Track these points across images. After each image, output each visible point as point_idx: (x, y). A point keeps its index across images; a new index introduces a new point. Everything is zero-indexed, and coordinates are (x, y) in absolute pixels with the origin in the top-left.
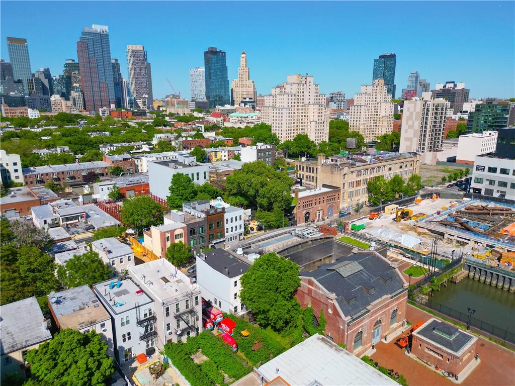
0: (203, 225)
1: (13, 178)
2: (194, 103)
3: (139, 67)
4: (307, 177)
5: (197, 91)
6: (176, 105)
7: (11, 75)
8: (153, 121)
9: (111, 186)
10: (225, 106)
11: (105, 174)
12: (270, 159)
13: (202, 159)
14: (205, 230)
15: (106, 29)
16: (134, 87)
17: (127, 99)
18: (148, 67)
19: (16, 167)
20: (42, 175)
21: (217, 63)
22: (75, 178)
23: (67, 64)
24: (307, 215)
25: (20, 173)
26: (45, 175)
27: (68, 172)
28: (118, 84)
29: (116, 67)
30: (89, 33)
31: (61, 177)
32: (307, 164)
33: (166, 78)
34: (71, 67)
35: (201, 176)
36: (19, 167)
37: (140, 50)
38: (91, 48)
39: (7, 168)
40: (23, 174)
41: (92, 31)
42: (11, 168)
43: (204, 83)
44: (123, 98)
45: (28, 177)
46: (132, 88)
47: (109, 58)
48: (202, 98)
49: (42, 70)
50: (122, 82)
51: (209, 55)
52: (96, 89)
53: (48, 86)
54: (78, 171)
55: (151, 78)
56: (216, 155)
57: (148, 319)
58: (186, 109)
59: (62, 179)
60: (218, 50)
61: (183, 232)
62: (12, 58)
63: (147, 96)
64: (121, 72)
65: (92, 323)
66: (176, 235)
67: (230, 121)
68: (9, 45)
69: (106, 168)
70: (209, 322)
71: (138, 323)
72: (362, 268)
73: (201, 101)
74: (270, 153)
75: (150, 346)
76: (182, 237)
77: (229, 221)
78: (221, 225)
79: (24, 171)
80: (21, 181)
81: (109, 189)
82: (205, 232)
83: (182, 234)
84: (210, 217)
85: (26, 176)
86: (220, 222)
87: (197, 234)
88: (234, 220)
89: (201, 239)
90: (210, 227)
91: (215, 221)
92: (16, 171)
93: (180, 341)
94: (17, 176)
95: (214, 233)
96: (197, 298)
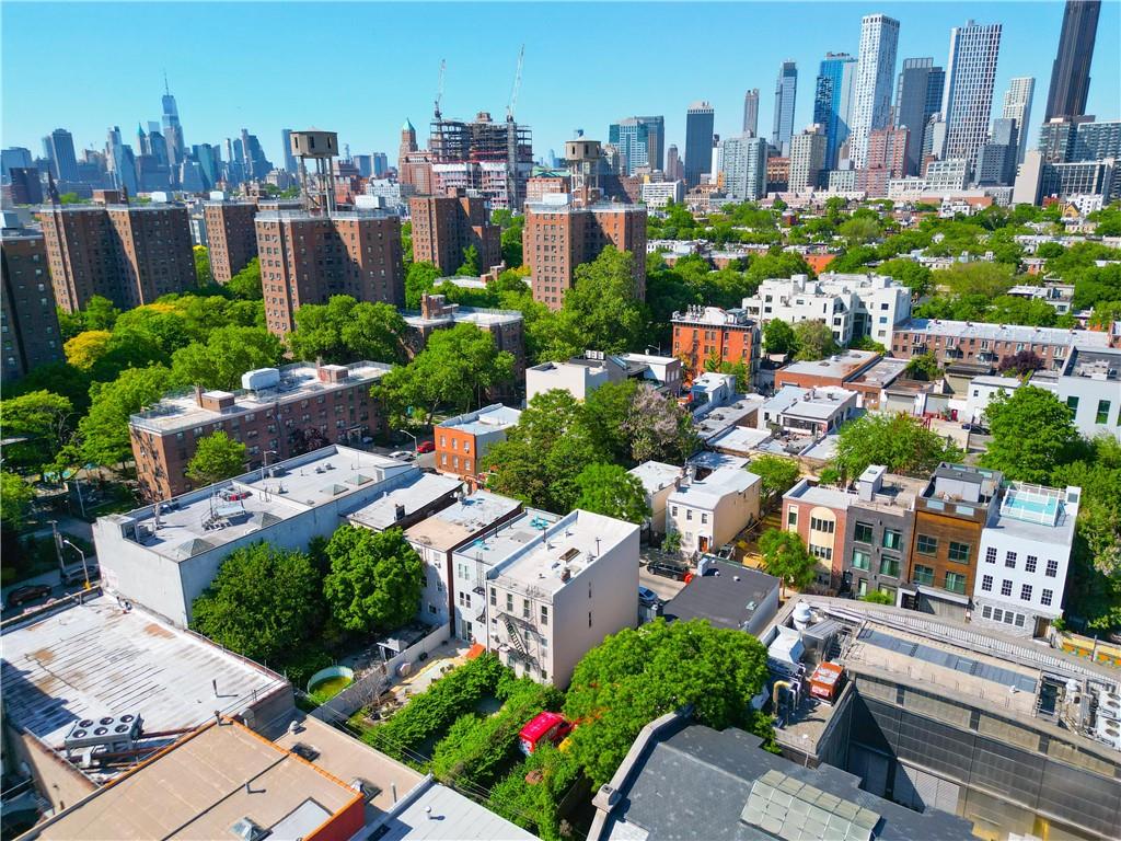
0: (899, 528)
1: (875, 336)
14: (903, 545)
19: (884, 313)
20: (931, 337)
22: (996, 360)
25: (889, 327)
26: (934, 339)
27: (985, 342)
31: (966, 349)
36: (890, 314)
39: (870, 312)
40: (894, 329)
42: (876, 313)
45: (902, 336)
54: (1007, 343)
59: (966, 355)
61: (834, 520)
65: (428, 544)
66: (813, 519)
71: (477, 588)
76: (831, 531)
77: (1001, 557)
78: (963, 557)
79: (897, 326)
80: (887, 343)
81: (992, 395)
82: (901, 550)
83: (832, 523)
84: (928, 517)
85: (897, 334)
86: (964, 548)
87: (878, 544)
88: (1021, 562)
89: (887, 564)
90: (925, 544)
91: (942, 534)
92: (883, 320)
93: (511, 668)
94: (882, 332)
95: (934, 567)
96: (544, 610)
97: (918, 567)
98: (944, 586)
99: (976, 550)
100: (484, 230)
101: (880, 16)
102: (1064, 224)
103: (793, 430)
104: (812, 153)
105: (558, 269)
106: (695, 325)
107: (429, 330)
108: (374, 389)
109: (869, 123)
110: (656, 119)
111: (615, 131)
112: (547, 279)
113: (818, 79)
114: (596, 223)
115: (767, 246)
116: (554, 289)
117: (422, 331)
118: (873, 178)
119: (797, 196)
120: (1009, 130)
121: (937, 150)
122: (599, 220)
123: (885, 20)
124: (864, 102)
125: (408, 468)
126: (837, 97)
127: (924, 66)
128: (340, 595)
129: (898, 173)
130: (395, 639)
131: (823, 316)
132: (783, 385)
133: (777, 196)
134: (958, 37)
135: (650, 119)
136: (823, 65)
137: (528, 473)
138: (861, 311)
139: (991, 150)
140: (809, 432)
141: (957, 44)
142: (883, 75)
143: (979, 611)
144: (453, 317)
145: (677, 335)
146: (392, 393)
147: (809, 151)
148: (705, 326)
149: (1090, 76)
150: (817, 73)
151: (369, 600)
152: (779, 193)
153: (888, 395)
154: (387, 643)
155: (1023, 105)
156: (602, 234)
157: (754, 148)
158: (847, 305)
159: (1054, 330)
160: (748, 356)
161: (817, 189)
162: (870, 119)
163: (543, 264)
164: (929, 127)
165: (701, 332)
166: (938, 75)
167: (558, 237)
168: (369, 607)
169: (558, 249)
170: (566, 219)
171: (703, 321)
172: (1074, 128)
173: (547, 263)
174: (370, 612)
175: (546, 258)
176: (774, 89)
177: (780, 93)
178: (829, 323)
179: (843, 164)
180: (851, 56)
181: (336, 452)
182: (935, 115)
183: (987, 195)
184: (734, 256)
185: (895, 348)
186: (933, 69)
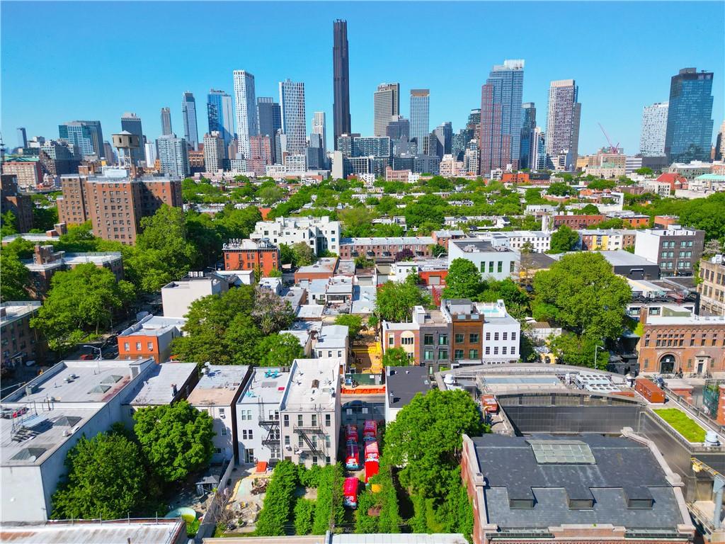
0: (445, 333)
1: (330, 248)
2: (641, 159)
3: (564, 110)
4: (717, 294)
5: (651, 141)
6: (602, 162)
7: (407, 134)
8: (548, 187)
9: (410, 268)
10: (692, 162)
11: (425, 254)
12: (689, 254)
13: (568, 245)
14: (448, 341)
15: (521, 65)
16: (552, 139)
17: (536, 156)
18: (577, 110)
19: (333, 236)
20: (358, 247)
21: (693, 92)
22: (390, 255)
23: (472, 115)
24: (668, 360)
25: (337, 243)
26: (360, 248)
27: (384, 247)
28: (527, 137)
29: (531, 113)
30: (499, 73)
31: (376, 251)
32: (719, 270)
33: (599, 124)
34: (475, 118)
35: (506, 267)
36: (336, 236)
37: (569, 87)
38: (498, 92)
39: (326, 236)
40: (340, 244)
41: (504, 69)
42: (329, 236)
43: (664, 127)
44: (531, 155)
45: (344, 248)
46: (549, 140)
47: (520, 102)
48: (658, 150)
49: (443, 124)
50: (532, 134)
51: (680, 81)
52: (496, 145)
53: (443, 144)
54: (394, 246)
55: (578, 126)
56: (599, 240)
57: (273, 422)
58: (617, 169)
59: (376, 254)
60: (698, 71)
61: (413, 336)
62: (411, 113)
63: (566, 152)
64: (537, 120)
65: (212, 404)
66: (403, 339)
67: (689, 188)
68: (411, 99)
69: (427, 245)
70: (353, 458)
71: (260, 422)
72: (593, 461)
73: (657, 156)
74: (691, 244)
75: (276, 457)
76: (412, 343)
77: (492, 336)
78: (476, 340)
79: (341, 241)
80: (337, 251)
81: (408, 271)
82: (448, 344)
83: (412, 338)
84: (458, 324)
85: (342, 247)
86: (476, 336)
87: (436, 344)
88: (501, 336)
89: (442, 353)
90: (458, 339)
91: (466, 331)
92: (333, 240)
93: (301, 464)
94: (333, 246)
95: (463, 349)
96: (328, 417)
97: (456, 351)
98: (469, 358)
99: (481, 335)
100: (19, 200)
101: (243, 71)
102: (366, 188)
103: (333, 302)
104: (217, 149)
105: (125, 222)
106: (239, 251)
107: (50, 273)
108: (32, 322)
109: (247, 133)
110: (95, 123)
111: (63, 130)
112: (116, 229)
113: (208, 104)
114: (147, 190)
115: (224, 205)
116: (123, 236)
117: (44, 274)
118: (256, 164)
119: (214, 175)
120: (318, 139)
121: (284, 150)
122: (149, 188)
123: (247, 74)
124: (242, 120)
125: (150, 362)
126: (221, 116)
127: (269, 102)
128: (166, 456)
129: (270, 162)
130: (208, 476)
131: (304, 240)
132: (300, 281)
133: (201, 175)
134: (283, 87)
135: (90, 122)
136: (209, 97)
137: (216, 352)
138: (320, 236)
139: (311, 150)
140: (343, 301)
141: (283, 91)
142: (250, 105)
143: (486, 364)
144: (63, 261)
145: (227, 258)
146: (50, 323)
147: (215, 147)
148: (244, 251)
149: (350, 113)
150: (206, 101)
151: (191, 452)
152: (202, 173)
153: (358, 278)
154: (204, 481)
155: (322, 126)
156: (153, 197)
157: (178, 144)
158: (314, 233)
159: (393, 238)
160: (277, 266)
161: (225, 170)
162: (247, 130)
163: (111, 219)
164: (277, 136)
165: (244, 255)
166: (276, 107)
167: (122, 200)
168: (191, 458)
169: (123, 208)
170: (129, 187)
171: (242, 248)
172: (352, 140)
173: (115, 218)
174: (193, 461)
175: (114, 215)
176: (182, 109)
177: (186, 111)
178: (308, 244)
179: (238, 156)
180: (225, 93)
181: (65, 367)
182: (279, 130)
183: (319, 174)
184: (216, 211)
185: (342, 254)
186: (274, 104)
